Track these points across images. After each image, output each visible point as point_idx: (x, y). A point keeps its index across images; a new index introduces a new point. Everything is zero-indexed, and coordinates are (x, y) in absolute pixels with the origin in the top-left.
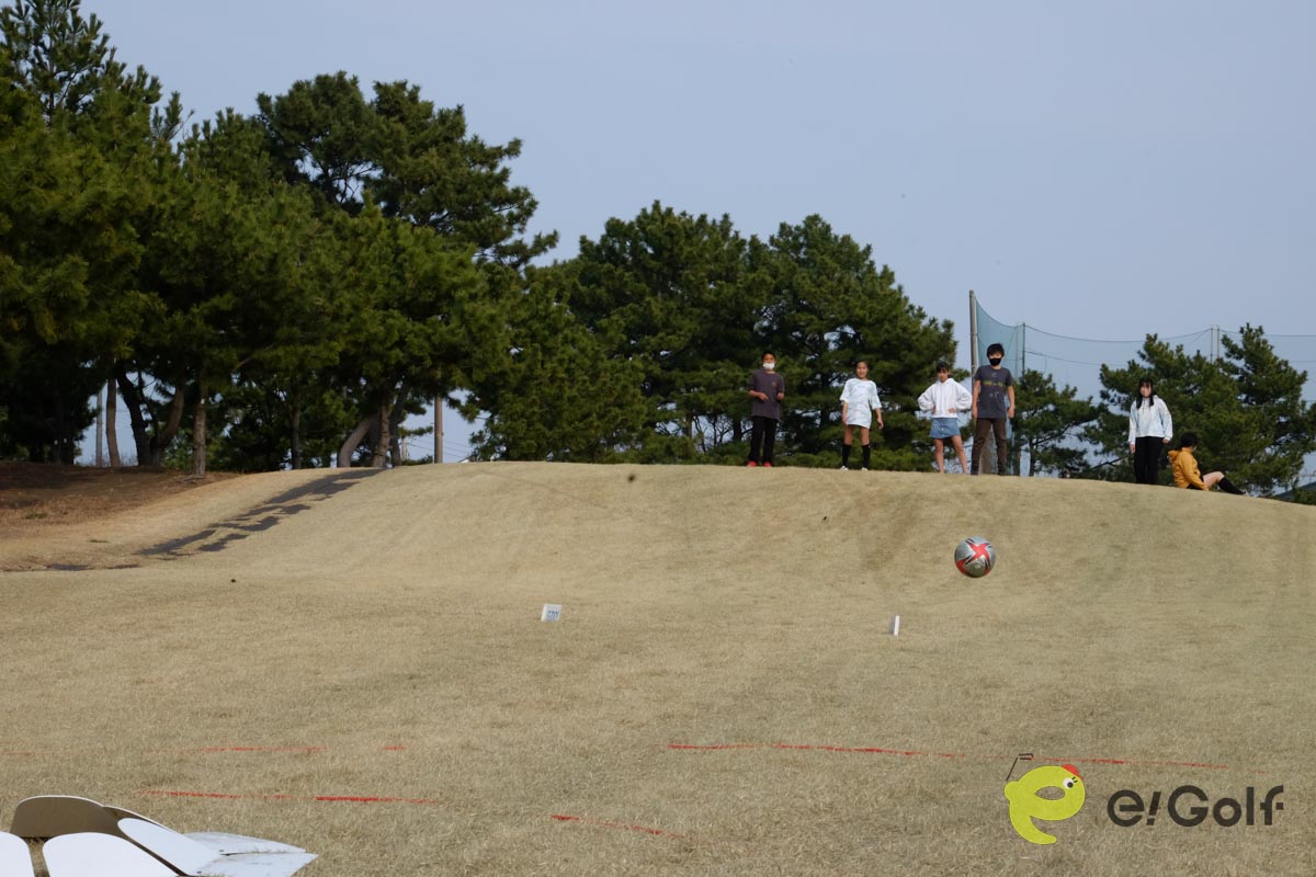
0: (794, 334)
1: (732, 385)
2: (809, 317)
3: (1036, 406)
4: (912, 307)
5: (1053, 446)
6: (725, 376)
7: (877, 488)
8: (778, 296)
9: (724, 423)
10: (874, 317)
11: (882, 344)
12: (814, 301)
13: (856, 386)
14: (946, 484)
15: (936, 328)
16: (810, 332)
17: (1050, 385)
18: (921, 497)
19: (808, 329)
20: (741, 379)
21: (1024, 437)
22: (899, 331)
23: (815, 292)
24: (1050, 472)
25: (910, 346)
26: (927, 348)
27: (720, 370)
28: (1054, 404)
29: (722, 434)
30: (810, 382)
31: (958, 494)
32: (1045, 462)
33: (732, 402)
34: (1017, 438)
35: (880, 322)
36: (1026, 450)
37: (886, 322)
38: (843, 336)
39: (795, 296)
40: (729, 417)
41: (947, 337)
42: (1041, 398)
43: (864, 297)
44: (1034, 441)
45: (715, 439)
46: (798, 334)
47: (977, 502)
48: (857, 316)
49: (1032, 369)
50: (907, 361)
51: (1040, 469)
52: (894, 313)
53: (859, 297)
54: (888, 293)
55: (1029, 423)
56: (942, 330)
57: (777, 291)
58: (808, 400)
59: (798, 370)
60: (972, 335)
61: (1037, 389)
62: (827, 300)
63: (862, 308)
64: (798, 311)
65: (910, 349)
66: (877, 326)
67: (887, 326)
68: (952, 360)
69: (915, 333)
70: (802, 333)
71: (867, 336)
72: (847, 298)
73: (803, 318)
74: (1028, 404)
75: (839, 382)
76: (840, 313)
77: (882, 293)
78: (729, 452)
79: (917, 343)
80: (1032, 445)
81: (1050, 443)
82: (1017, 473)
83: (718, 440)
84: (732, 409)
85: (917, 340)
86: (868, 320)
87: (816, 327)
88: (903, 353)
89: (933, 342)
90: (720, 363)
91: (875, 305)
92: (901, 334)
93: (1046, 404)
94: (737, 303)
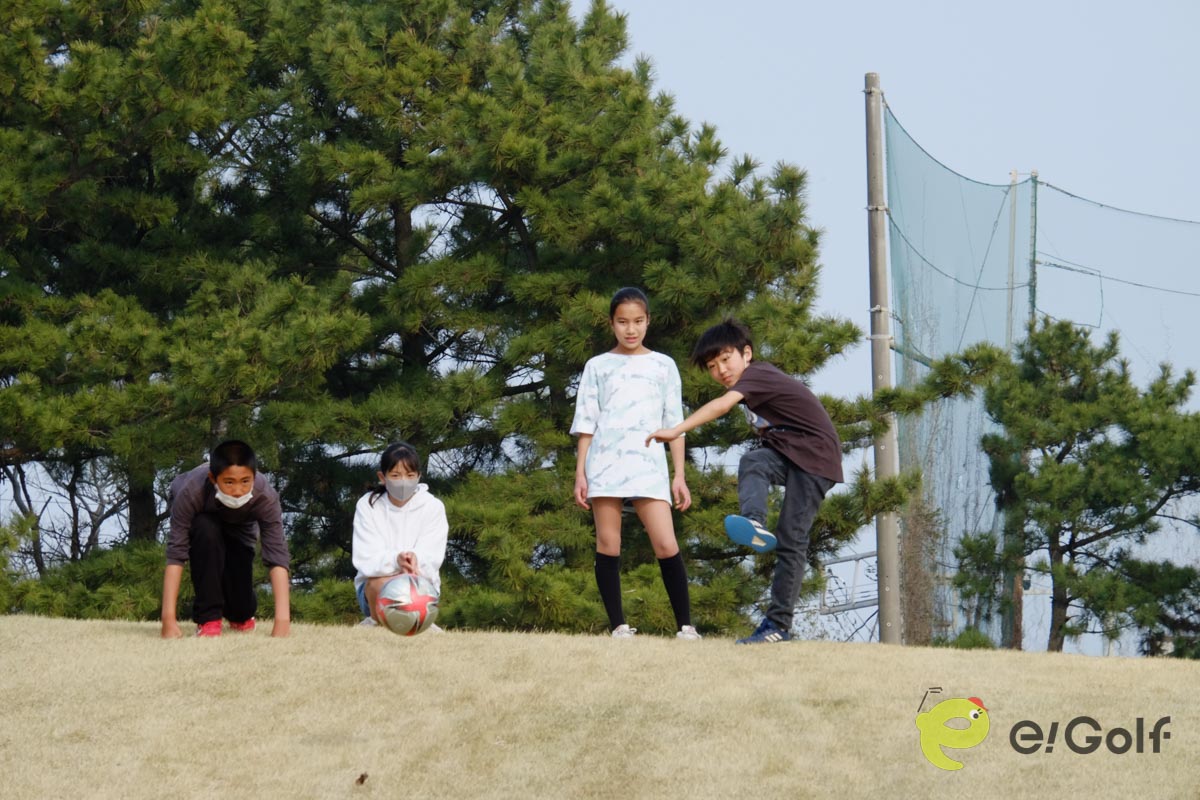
0: (319, 208)
1: (122, 369)
2: (363, 157)
3: (1071, 432)
4: (679, 127)
5: (1121, 556)
6: (103, 340)
7: (529, 685)
8: (268, 92)
9: (103, 489)
10: (564, 155)
11: (588, 243)
12: (377, 109)
13: (615, 381)
14: (735, 674)
15: (757, 193)
16: (369, 202)
17: (1112, 365)
18: (657, 713)
19: (358, 194)
20: (153, 347)
21: (1031, 526)
22: (642, 200)
23: (381, 81)
24: (1112, 634)
25: (674, 245)
26: (728, 253)
27: (86, 321)
28: (1124, 424)
29: (97, 520)
30: (368, 360)
31: (766, 707)
32: (1098, 605)
33: (124, 421)
34: (1013, 529)
35: (579, 171)
36: (1040, 568)
37: (602, 174)
38: (474, 215)
39: (320, 89)
40: (117, 470)
41: (786, 219)
42: (1083, 407)
43: (531, 96)
44: (1065, 539)
45: (75, 535)
46: (332, 210)
47: (828, 727)
48: (511, 154)
49: (1058, 316)
50: (665, 293)
51: (1082, 628)
52: (624, 145)
53: (518, 96)
54: (604, 80)
55: (1050, 484)
56: (774, 198)
57: (265, 74)
58: (356, 412)
59: (329, 321)
60: (872, 212)
61: (1073, 380)
62: (419, 106)
63: (525, 129)
64: (331, 137)
65: (675, 256)
66: (573, 185)
67: (603, 186)
68: (805, 291)
69: (687, 207)
70: (344, 206)
71: (541, 213)
72: (475, 98)
73: (347, 158)
74: (1042, 425)
75: (459, 357)
76: (460, 144)
77: (588, 83)
78: (110, 576)
79: (693, 238)
80: (1056, 552)
81: (1115, 545)
82: (1013, 638)
83: (84, 536)
84: (122, 440)
85: (695, 228)
86: (545, 167)
87: (385, 186)
88: (653, 267)
89: (745, 232)
90: (85, 300)
91: (565, 119)
92: (646, 210)
93: (1101, 423)
94: (139, 113)
